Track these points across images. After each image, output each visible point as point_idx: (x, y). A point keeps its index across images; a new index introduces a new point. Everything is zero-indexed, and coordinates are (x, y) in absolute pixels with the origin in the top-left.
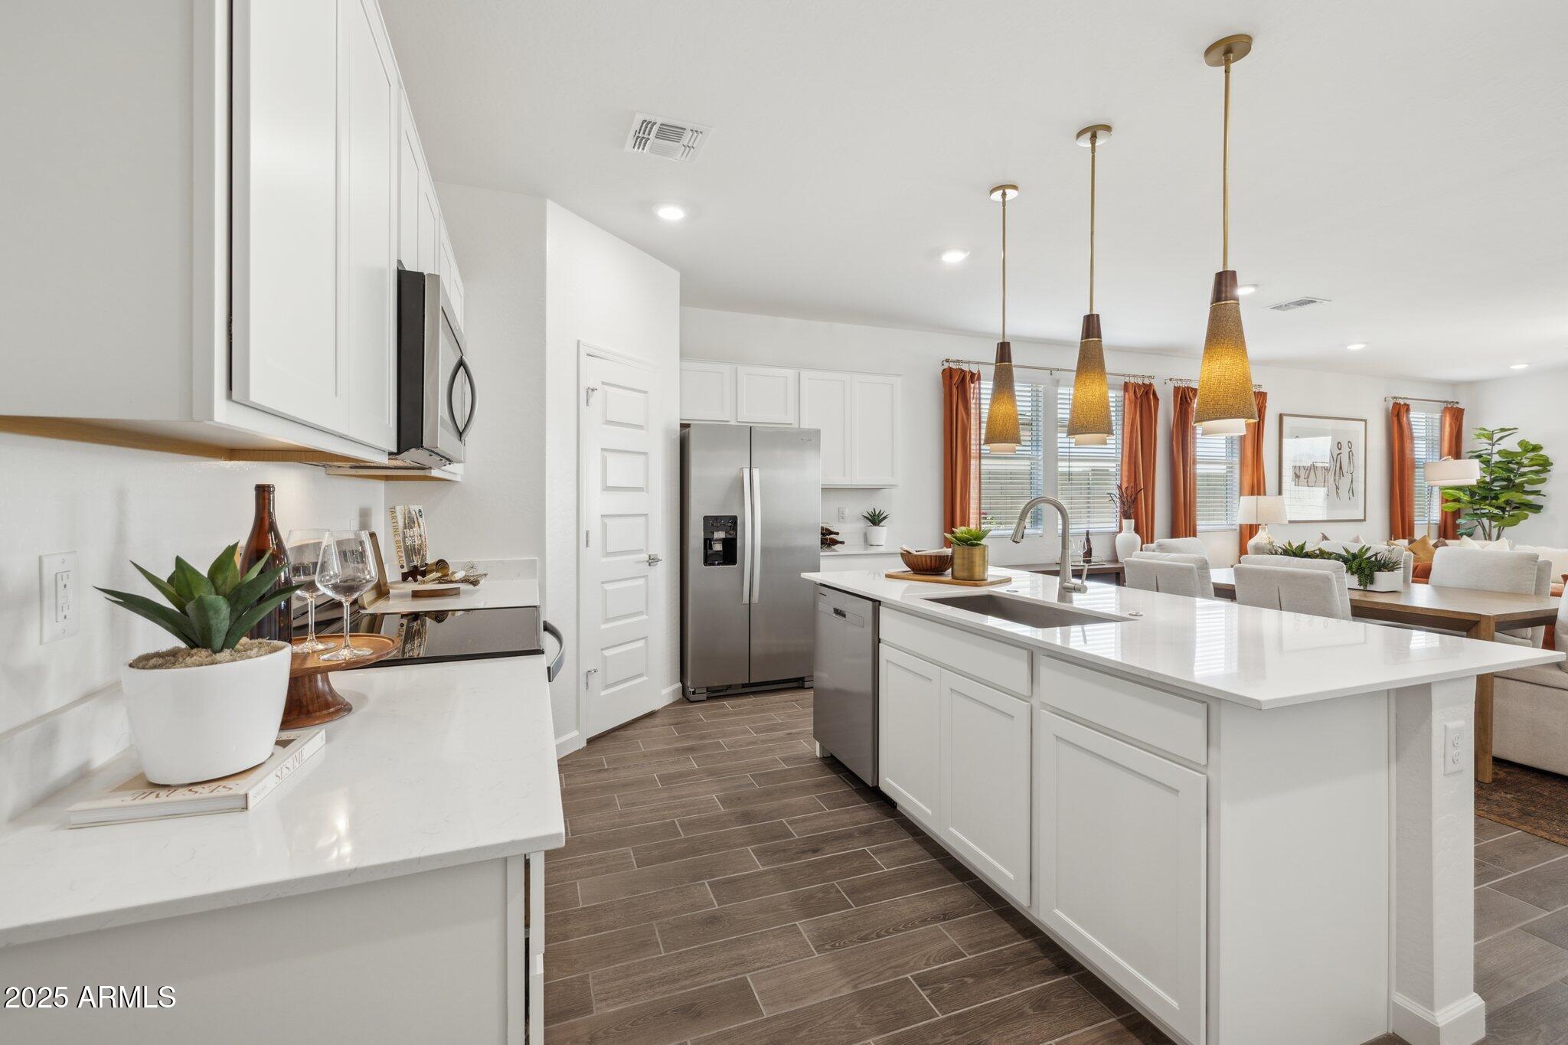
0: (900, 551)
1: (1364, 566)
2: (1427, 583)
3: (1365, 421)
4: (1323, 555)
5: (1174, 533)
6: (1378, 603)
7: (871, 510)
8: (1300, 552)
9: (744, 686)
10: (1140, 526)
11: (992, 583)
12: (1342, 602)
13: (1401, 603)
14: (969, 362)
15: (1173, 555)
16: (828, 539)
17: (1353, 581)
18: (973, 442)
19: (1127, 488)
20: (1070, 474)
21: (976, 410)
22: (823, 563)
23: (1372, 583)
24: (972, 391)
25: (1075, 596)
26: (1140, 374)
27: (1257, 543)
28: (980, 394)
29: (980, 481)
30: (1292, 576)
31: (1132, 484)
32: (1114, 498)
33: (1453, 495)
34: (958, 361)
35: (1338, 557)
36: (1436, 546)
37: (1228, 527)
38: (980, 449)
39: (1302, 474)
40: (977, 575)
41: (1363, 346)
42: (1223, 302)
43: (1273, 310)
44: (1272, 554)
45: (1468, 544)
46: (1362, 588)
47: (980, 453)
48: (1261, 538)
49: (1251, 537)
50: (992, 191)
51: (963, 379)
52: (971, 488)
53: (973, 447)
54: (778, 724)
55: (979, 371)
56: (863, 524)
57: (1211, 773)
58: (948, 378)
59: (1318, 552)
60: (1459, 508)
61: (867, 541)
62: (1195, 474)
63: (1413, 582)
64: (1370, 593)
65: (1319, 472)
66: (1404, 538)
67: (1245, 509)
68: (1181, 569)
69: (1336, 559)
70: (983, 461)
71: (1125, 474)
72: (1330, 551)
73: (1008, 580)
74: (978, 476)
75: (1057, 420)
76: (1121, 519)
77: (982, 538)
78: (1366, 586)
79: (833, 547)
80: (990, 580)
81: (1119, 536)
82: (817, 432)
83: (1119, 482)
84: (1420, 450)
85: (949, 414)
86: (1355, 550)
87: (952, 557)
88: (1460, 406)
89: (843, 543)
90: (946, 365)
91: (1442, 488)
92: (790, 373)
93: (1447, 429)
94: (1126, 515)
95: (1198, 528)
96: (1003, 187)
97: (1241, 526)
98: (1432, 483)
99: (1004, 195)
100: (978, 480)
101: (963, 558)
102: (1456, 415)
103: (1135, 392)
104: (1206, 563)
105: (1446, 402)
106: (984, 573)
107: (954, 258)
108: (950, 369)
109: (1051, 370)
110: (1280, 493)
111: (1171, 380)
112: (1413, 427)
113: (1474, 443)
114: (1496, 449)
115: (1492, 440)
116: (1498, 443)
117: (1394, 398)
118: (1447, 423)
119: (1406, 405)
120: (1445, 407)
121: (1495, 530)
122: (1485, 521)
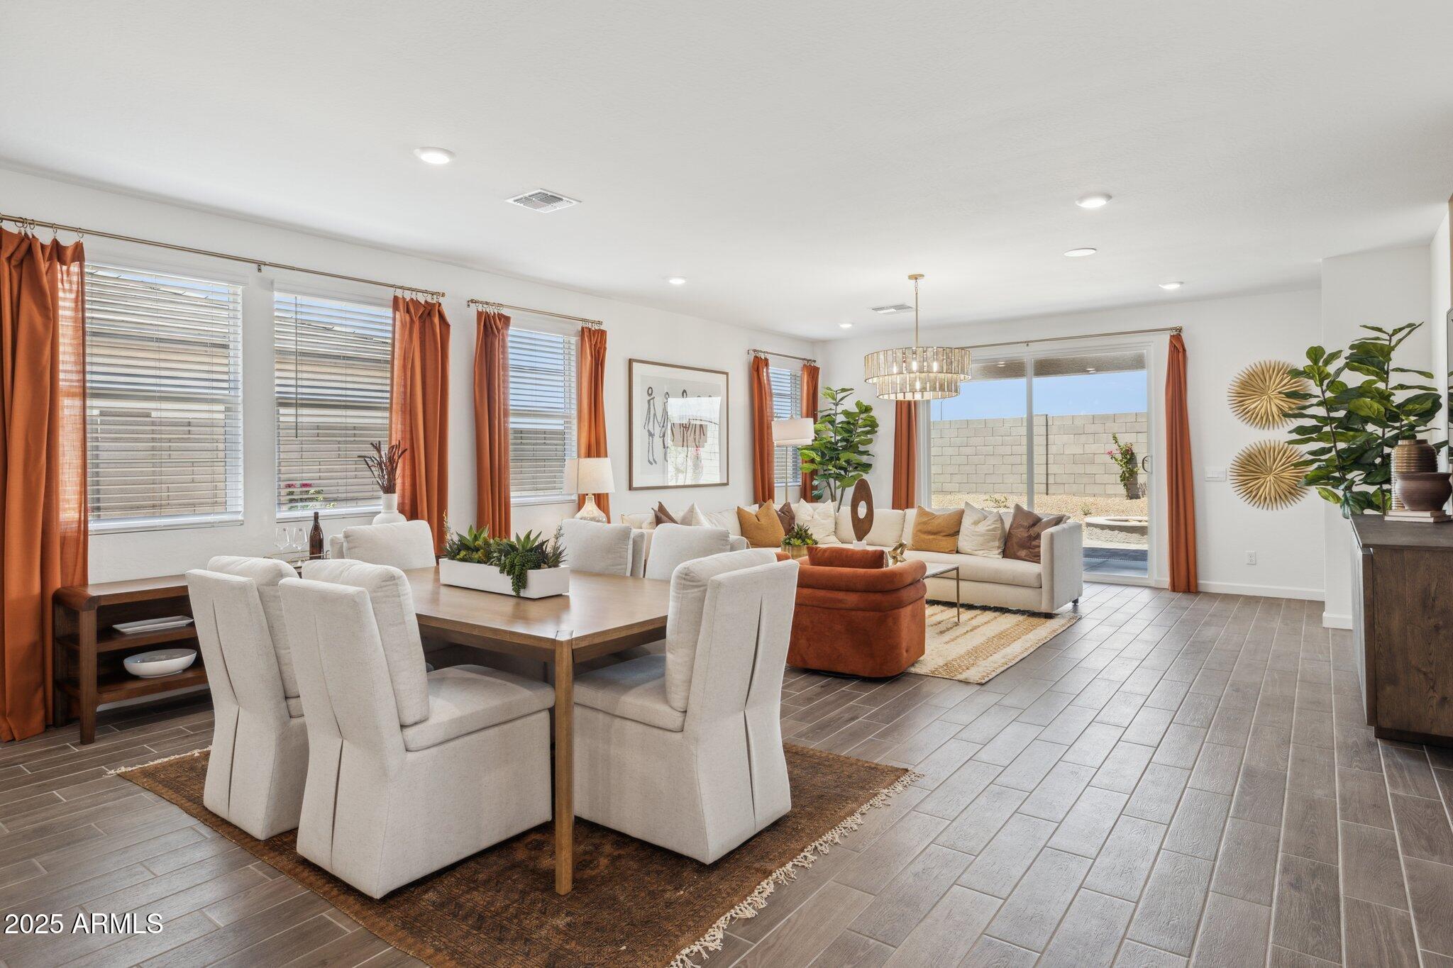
1: (516, 563)
3: (727, 374)
5: (480, 509)
14: (52, 226)
24: (59, 276)
26: (423, 288)
28: (82, 283)
32: (366, 464)
33: (809, 456)
34: (23, 221)
37: (565, 498)
41: (685, 282)
46: (514, 594)
55: (83, 246)
60: (814, 469)
74: (80, 426)
76: (376, 495)
78: (519, 590)
81: (376, 518)
88: (817, 365)
91: (793, 448)
93: (805, 388)
95: (515, 500)
98: (787, 442)
100: (80, 434)
102: (812, 372)
103: (411, 312)
105: (804, 359)
109: (260, 265)
111: (471, 302)
112: (774, 383)
113: (824, 404)
114: (840, 409)
115: (836, 400)
116: (840, 403)
117: (755, 351)
118: (805, 381)
119: (766, 360)
120: (804, 365)
121: (839, 492)
122: (831, 481)
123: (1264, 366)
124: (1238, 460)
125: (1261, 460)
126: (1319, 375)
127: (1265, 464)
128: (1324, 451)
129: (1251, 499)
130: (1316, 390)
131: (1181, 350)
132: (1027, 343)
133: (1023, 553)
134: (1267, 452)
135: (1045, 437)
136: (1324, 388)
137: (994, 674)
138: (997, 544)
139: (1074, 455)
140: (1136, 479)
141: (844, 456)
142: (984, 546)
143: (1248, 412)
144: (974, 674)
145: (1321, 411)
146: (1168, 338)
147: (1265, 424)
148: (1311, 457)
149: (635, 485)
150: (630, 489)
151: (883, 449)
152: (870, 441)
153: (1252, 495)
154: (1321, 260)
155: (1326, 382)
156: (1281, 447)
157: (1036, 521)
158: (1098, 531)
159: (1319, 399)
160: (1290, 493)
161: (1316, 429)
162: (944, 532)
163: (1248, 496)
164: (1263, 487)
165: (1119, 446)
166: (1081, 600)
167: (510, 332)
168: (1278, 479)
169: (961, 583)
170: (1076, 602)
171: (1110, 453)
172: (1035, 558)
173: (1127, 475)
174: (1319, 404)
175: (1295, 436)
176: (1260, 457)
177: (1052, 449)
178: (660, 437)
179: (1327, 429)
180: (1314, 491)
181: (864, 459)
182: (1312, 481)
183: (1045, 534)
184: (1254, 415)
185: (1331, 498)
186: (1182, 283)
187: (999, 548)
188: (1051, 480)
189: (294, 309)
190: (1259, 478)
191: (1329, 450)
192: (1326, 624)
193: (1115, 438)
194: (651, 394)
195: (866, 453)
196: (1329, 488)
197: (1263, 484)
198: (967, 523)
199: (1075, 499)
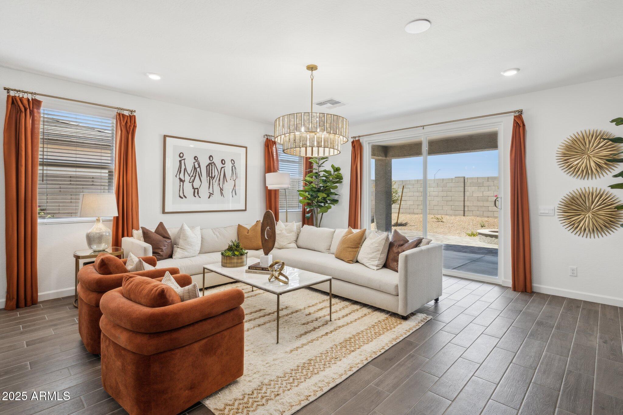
3: (246, 148)
114: (322, 169)
115: (319, 164)
116: (321, 165)
119: (275, 141)
123: (585, 135)
124: (564, 202)
125: (582, 201)
127: (584, 204)
129: (573, 229)
131: (521, 125)
132: (423, 127)
134: (587, 196)
135: (463, 188)
139: (478, 197)
141: (322, 195)
143: (572, 167)
146: (513, 118)
147: (585, 176)
149: (166, 211)
150: (163, 213)
153: (574, 226)
158: (484, 237)
160: (606, 225)
163: (571, 227)
164: (584, 221)
166: (440, 298)
168: (595, 216)
170: (437, 300)
177: (467, 194)
178: (190, 182)
181: (334, 197)
183: (401, 256)
184: (577, 169)
188: (466, 209)
190: (580, 215)
194: (182, 157)
195: (334, 194)
197: (583, 219)
199: (478, 219)
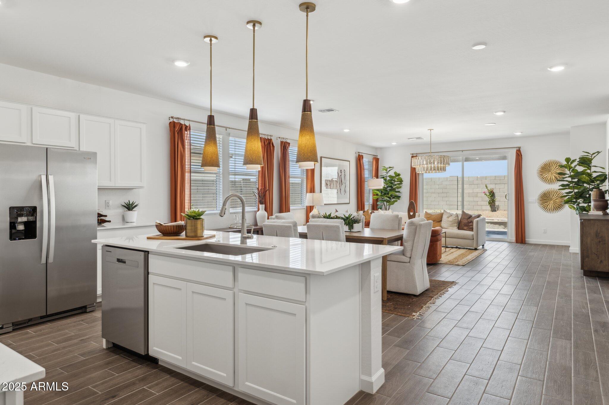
0: (155, 224)
1: (350, 222)
2: (369, 228)
3: (349, 161)
4: (337, 217)
5: (281, 211)
6: (354, 236)
7: (127, 201)
8: (329, 217)
9: (42, 317)
10: (267, 208)
11: (207, 238)
12: (343, 236)
13: (362, 235)
14: (184, 120)
15: (283, 220)
16: (101, 220)
17: (346, 228)
18: (186, 163)
19: (261, 189)
20: (235, 182)
21: (188, 146)
22: (99, 234)
23: (353, 229)
24: (186, 135)
25: (248, 241)
26: (267, 134)
27: (313, 214)
28: (190, 137)
29: (190, 185)
30: (327, 227)
31: (263, 187)
32: (255, 194)
33: (376, 193)
34: (178, 118)
35: (342, 218)
36: (371, 213)
37: (302, 207)
38: (190, 168)
39: (329, 184)
40: (199, 235)
41: (349, 130)
42: (306, 113)
43: (319, 112)
44: (320, 218)
45: (381, 212)
46: (349, 231)
47: (190, 170)
48: (315, 212)
49: (311, 211)
50: (205, 37)
51: (181, 129)
52: (186, 189)
53: (187, 166)
54: (72, 336)
55: (190, 125)
56: (121, 210)
57: (307, 304)
58: (173, 127)
59: (335, 217)
60: (378, 198)
61: (124, 219)
62: (289, 183)
63: (365, 227)
64: (352, 233)
65: (334, 183)
66: (361, 210)
67: (308, 199)
68: (287, 227)
69: (341, 219)
70: (192, 174)
71: (260, 182)
72: (339, 216)
73: (213, 236)
74: (189, 182)
75: (229, 154)
76: (258, 204)
77: (202, 215)
78: (351, 230)
79: (103, 224)
80: (205, 236)
81: (258, 213)
82: (95, 154)
83: (257, 186)
84: (366, 174)
85: (173, 147)
86: (347, 216)
87: (186, 226)
88: (378, 157)
89: (109, 221)
90: (171, 120)
91: (373, 190)
92: (73, 116)
93: (374, 166)
94: (261, 203)
95: (291, 208)
96: (211, 37)
97: (307, 206)
98: (370, 188)
99: (211, 40)
100: (189, 184)
101: (192, 226)
102: (377, 160)
103: (264, 143)
104: (296, 224)
105: (374, 155)
106: (202, 233)
107: (181, 64)
108: (174, 122)
109: (226, 128)
110: (321, 192)
111: (279, 138)
112: (365, 165)
113: (382, 172)
114: (388, 175)
115: (387, 171)
116: (389, 172)
117: (359, 152)
118: (374, 164)
119: (362, 156)
120: (374, 158)
121: (388, 206)
122: (385, 203)
123: (550, 162)
124: (541, 195)
125: (549, 195)
126: (569, 167)
127: (549, 196)
128: (570, 192)
129: (544, 209)
130: (568, 172)
131: (520, 155)
132: (462, 151)
133: (465, 228)
134: (551, 192)
136: (571, 171)
137: (466, 263)
138: (456, 225)
139: (469, 193)
140: (495, 203)
141: (390, 193)
142: (452, 225)
143: (544, 178)
144: (460, 262)
145: (570, 179)
146: (516, 151)
147: (550, 183)
148: (566, 194)
151: (405, 190)
152: (400, 187)
154: (570, 127)
155: (571, 169)
156: (555, 191)
157: (470, 217)
159: (569, 175)
160: (559, 207)
161: (568, 185)
162: (436, 220)
163: (544, 208)
164: (549, 205)
165: (488, 190)
166: (485, 245)
167: (290, 148)
168: (555, 202)
169: (446, 238)
170: (483, 246)
171: (484, 192)
172: (472, 229)
173: (491, 202)
174: (569, 177)
175: (561, 187)
176: (548, 194)
179: (571, 185)
180: (567, 206)
181: (397, 194)
182: (566, 202)
183: (475, 221)
184: (546, 179)
185: (572, 208)
186: (522, 132)
187: (456, 226)
189: (234, 142)
190: (548, 202)
191: (572, 192)
192: (570, 251)
193: (486, 186)
195: (399, 192)
196: (572, 205)
198: (445, 217)
